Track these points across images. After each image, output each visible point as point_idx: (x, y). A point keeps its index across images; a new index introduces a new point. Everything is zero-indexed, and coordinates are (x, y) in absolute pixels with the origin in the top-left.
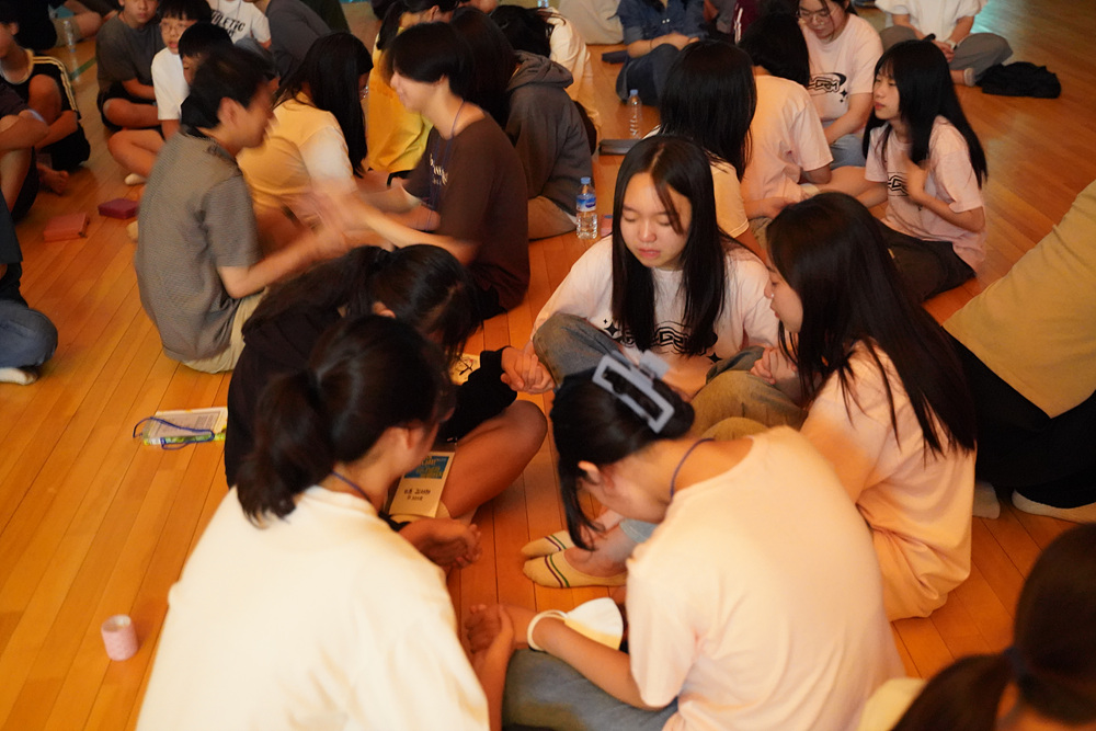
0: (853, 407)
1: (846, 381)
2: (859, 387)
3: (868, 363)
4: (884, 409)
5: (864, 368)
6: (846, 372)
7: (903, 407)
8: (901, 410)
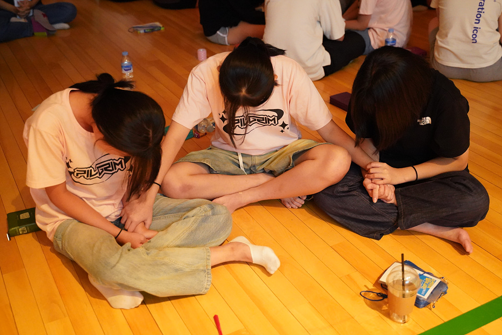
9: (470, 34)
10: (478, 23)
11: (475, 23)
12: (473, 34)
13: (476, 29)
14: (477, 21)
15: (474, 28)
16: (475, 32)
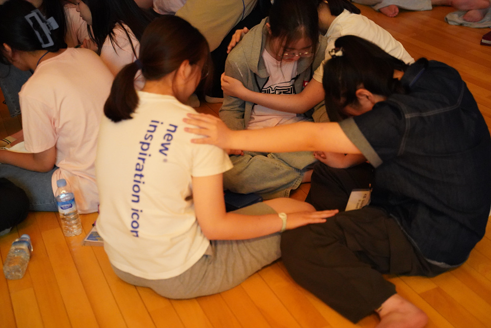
0: (116, 47)
1: (112, 37)
2: (117, 38)
3: (120, 29)
4: (129, 46)
5: (118, 32)
6: (112, 34)
7: (137, 45)
8: (136, 47)
9: (128, 220)
10: (138, 201)
11: (133, 201)
12: (131, 220)
13: (135, 213)
14: (136, 199)
15: (133, 209)
16: (135, 217)
